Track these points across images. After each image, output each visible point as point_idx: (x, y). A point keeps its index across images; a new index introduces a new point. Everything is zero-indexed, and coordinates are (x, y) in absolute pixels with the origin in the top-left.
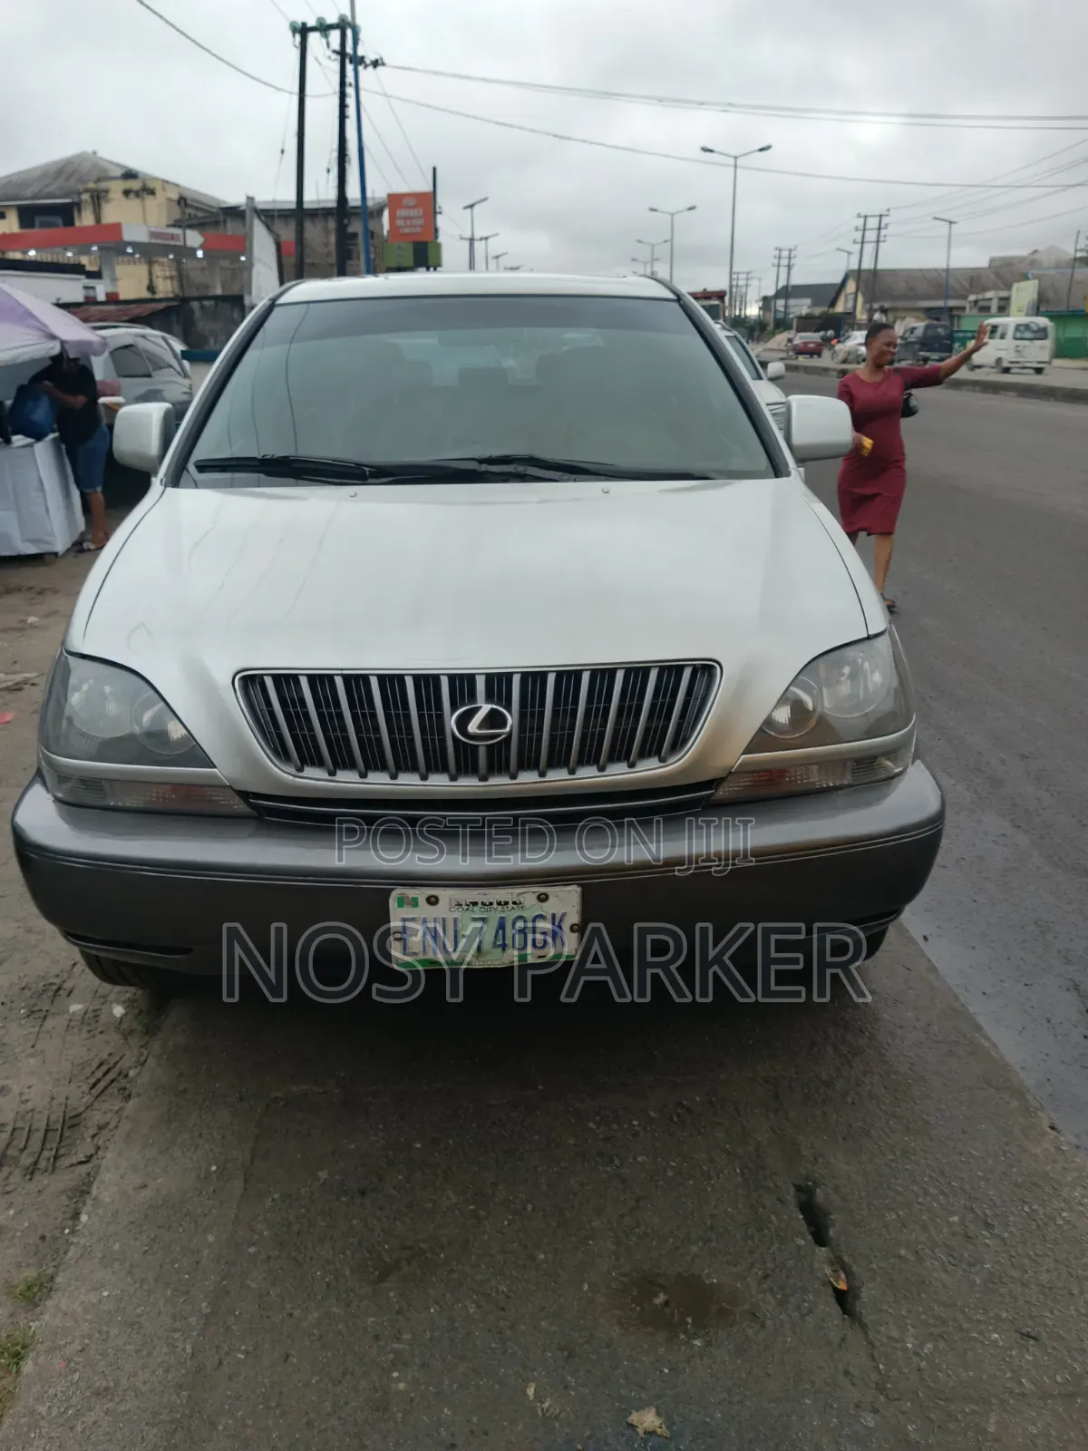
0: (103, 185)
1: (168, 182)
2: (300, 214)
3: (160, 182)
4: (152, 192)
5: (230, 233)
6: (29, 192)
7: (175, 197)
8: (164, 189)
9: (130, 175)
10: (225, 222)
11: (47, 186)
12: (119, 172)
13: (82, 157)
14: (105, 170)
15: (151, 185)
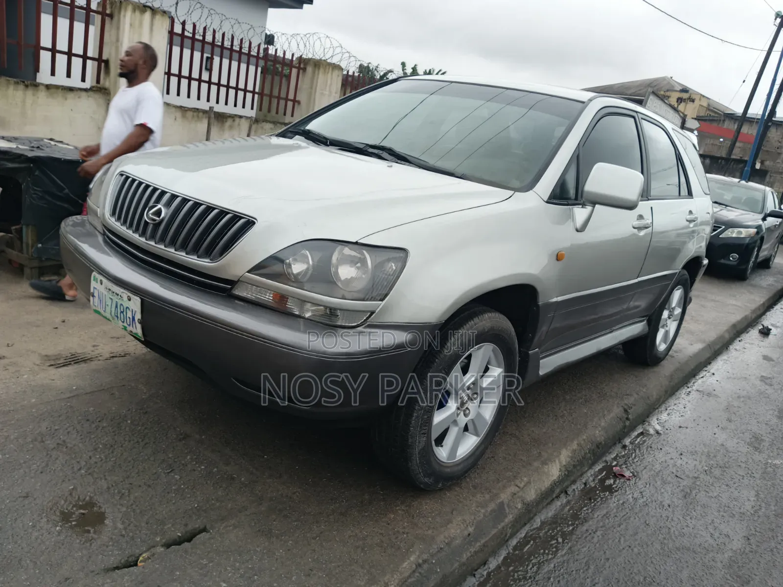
0: (668, 94)
1: (704, 96)
2: (744, 119)
3: (700, 96)
4: (693, 101)
5: (725, 127)
6: (630, 92)
7: (705, 104)
8: (700, 99)
9: (685, 90)
10: (724, 121)
11: (640, 90)
12: (679, 88)
13: (664, 79)
14: (673, 87)
15: (693, 97)
